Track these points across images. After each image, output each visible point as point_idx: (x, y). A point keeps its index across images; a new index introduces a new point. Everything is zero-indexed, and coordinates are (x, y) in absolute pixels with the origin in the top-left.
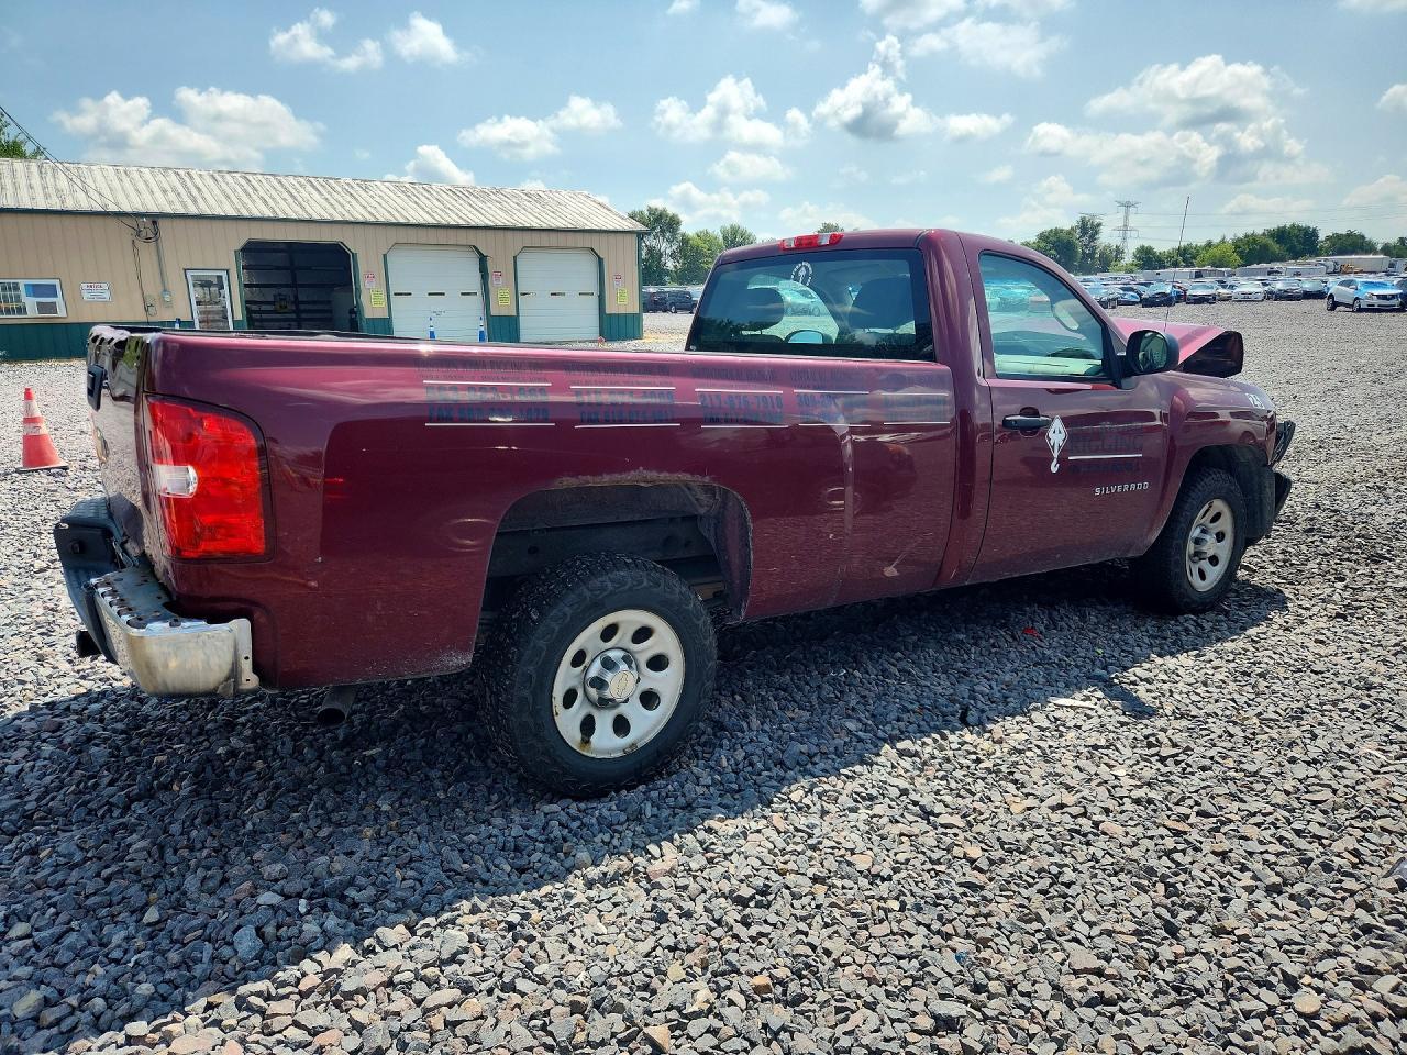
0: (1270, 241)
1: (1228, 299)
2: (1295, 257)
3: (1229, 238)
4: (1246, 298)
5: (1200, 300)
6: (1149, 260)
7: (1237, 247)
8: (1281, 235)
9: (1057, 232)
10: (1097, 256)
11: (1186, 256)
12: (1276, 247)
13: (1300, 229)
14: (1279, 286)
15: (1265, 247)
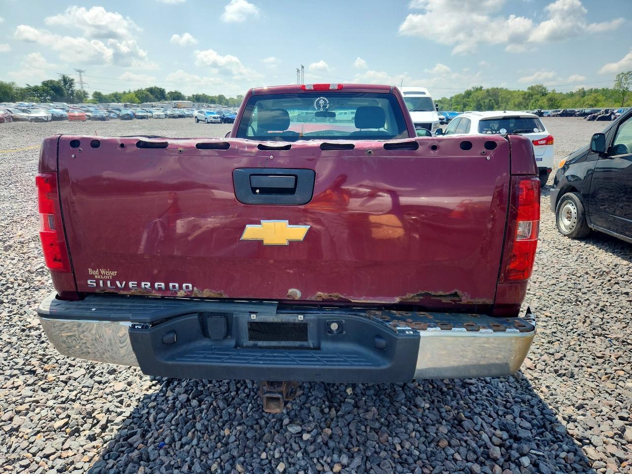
0: (149, 93)
1: (152, 117)
2: (159, 101)
3: (132, 91)
4: (158, 117)
5: (142, 117)
6: (99, 98)
7: (136, 95)
8: (151, 90)
9: (51, 82)
10: (75, 95)
11: (116, 97)
12: (151, 96)
13: (158, 89)
14: (169, 112)
15: (147, 95)
